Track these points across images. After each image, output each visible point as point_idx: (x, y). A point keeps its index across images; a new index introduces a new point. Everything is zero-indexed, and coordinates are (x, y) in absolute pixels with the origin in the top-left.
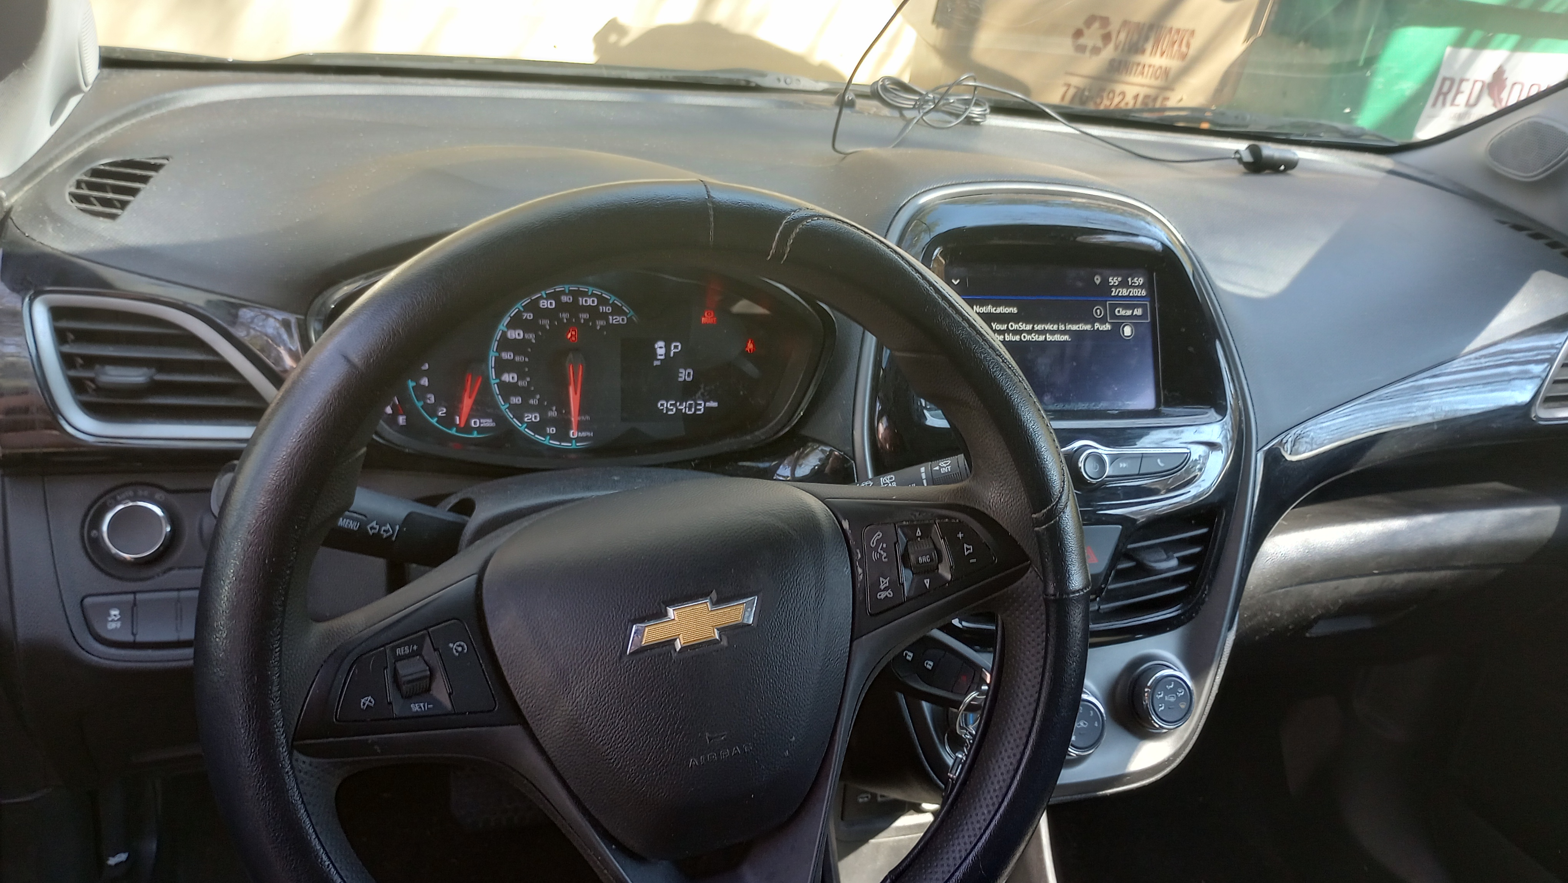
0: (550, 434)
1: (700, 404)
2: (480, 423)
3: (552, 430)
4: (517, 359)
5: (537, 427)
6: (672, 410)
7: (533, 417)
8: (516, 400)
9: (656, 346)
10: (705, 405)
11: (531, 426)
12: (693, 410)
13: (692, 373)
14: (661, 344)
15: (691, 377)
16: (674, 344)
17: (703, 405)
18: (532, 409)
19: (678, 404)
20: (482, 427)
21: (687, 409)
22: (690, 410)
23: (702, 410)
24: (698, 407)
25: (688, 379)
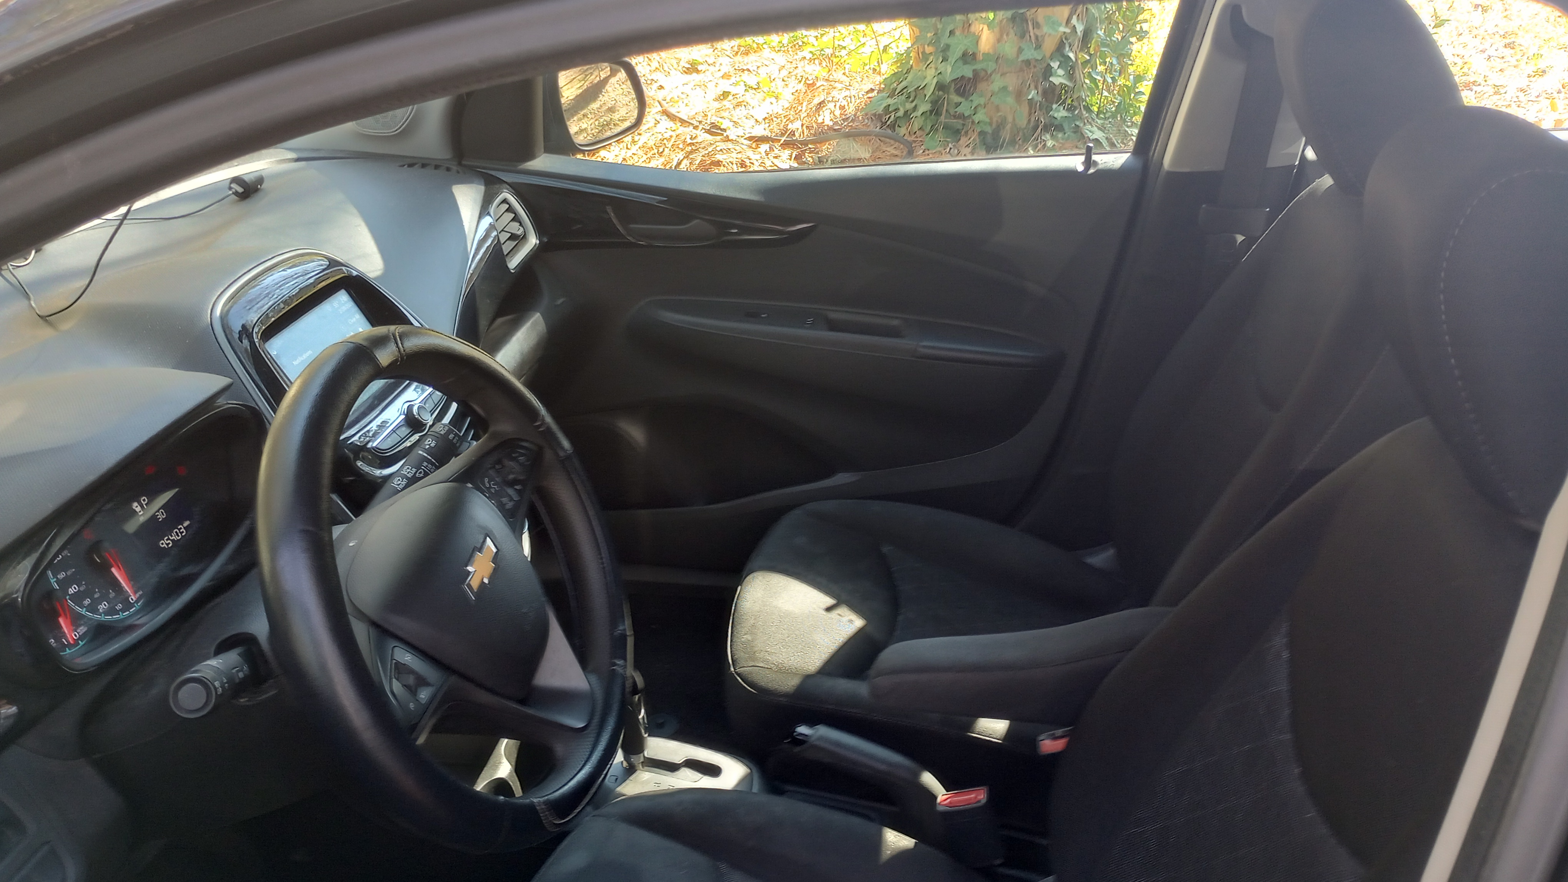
0: (120, 610)
1: (181, 528)
2: (78, 633)
3: (119, 607)
4: (69, 573)
5: (111, 611)
6: (169, 543)
7: (103, 606)
8: (87, 602)
9: (134, 508)
10: (183, 526)
11: (107, 613)
12: (180, 534)
13: (163, 511)
14: (135, 504)
15: (164, 514)
16: (142, 499)
17: (182, 528)
18: (99, 601)
19: (170, 537)
20: (82, 635)
21: (177, 537)
22: (178, 536)
23: (184, 531)
24: (181, 531)
25: (164, 517)
